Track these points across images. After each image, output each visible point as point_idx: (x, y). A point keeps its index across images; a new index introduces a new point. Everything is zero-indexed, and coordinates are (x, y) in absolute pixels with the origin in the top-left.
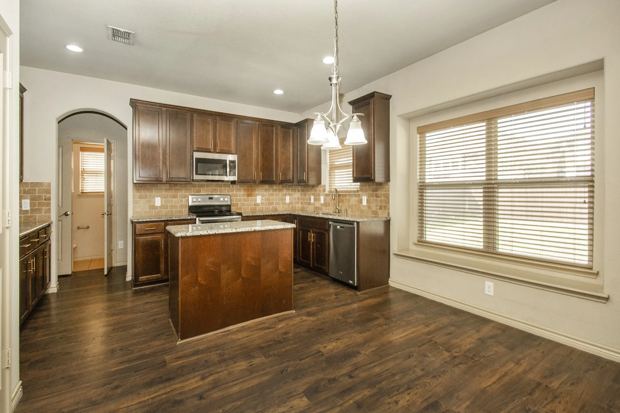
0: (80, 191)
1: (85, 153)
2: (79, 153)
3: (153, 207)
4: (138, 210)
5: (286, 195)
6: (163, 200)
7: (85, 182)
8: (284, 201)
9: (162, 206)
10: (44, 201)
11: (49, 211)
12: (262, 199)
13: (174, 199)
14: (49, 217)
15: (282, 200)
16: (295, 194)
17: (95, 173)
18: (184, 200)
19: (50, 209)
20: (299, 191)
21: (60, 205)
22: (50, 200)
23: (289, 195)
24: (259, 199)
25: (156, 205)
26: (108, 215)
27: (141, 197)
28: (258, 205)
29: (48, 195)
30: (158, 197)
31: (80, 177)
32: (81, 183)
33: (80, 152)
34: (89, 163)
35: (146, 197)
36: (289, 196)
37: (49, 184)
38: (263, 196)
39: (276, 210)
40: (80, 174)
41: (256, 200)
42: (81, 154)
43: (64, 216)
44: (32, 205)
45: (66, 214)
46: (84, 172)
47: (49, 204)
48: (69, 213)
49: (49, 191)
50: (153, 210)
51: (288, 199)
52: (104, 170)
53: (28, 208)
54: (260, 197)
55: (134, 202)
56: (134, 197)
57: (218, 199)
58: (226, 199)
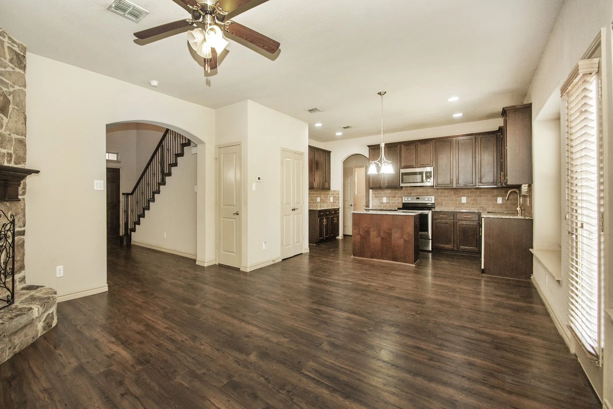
3: (382, 203)
4: (374, 204)
5: (497, 196)
6: (388, 199)
8: (495, 201)
9: (387, 203)
10: (337, 198)
11: (339, 203)
12: (468, 200)
13: (394, 199)
14: (338, 205)
15: (492, 200)
18: (400, 199)
20: (515, 193)
21: (349, 200)
22: (339, 198)
23: (502, 196)
24: (464, 200)
25: (384, 202)
26: (366, 206)
27: (376, 197)
28: (463, 204)
29: (338, 196)
30: (384, 197)
35: (378, 197)
36: (501, 198)
37: (339, 191)
38: (468, 196)
39: (484, 209)
41: (461, 200)
43: (350, 206)
44: (334, 200)
47: (339, 200)
49: (339, 194)
50: (382, 205)
51: (500, 200)
53: (332, 201)
54: (465, 198)
55: (372, 200)
56: (372, 197)
57: (424, 199)
58: (430, 199)
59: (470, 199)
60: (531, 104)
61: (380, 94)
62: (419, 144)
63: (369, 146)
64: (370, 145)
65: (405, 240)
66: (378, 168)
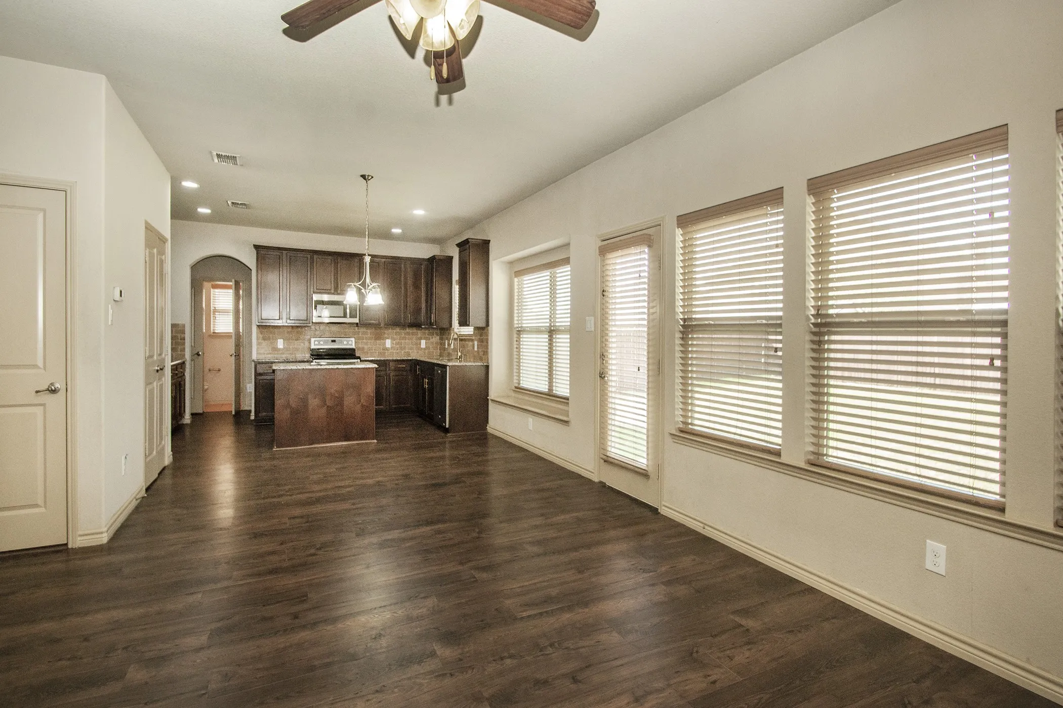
0: (212, 331)
1: (216, 290)
2: (210, 290)
3: (276, 349)
4: (261, 351)
5: (421, 339)
6: (286, 342)
7: (216, 321)
8: (419, 346)
9: (285, 348)
10: (179, 341)
11: (183, 350)
12: (392, 343)
13: (296, 342)
14: (184, 355)
15: (416, 344)
16: (432, 338)
17: (225, 312)
18: (305, 342)
19: (184, 349)
20: (437, 335)
21: (193, 345)
22: (184, 339)
23: (425, 338)
24: (388, 343)
25: (279, 347)
26: (235, 356)
27: (264, 339)
28: (387, 349)
29: (182, 336)
30: (280, 339)
31: (212, 316)
32: (213, 322)
33: (212, 289)
34: (220, 301)
35: (269, 339)
36: (425, 341)
37: (184, 326)
38: (393, 339)
39: (409, 355)
40: (212, 313)
41: (385, 343)
42: (213, 292)
43: (196, 356)
45: (199, 355)
46: (215, 311)
47: (184, 344)
48: (200, 353)
49: (183, 332)
50: (276, 352)
51: (423, 343)
52: (232, 309)
54: (390, 340)
55: (259, 344)
56: (258, 339)
57: (341, 342)
58: (350, 343)
59: (394, 342)
60: (489, 241)
61: (363, 176)
62: (339, 259)
63: (257, 247)
64: (256, 244)
65: (363, 406)
66: (362, 296)
